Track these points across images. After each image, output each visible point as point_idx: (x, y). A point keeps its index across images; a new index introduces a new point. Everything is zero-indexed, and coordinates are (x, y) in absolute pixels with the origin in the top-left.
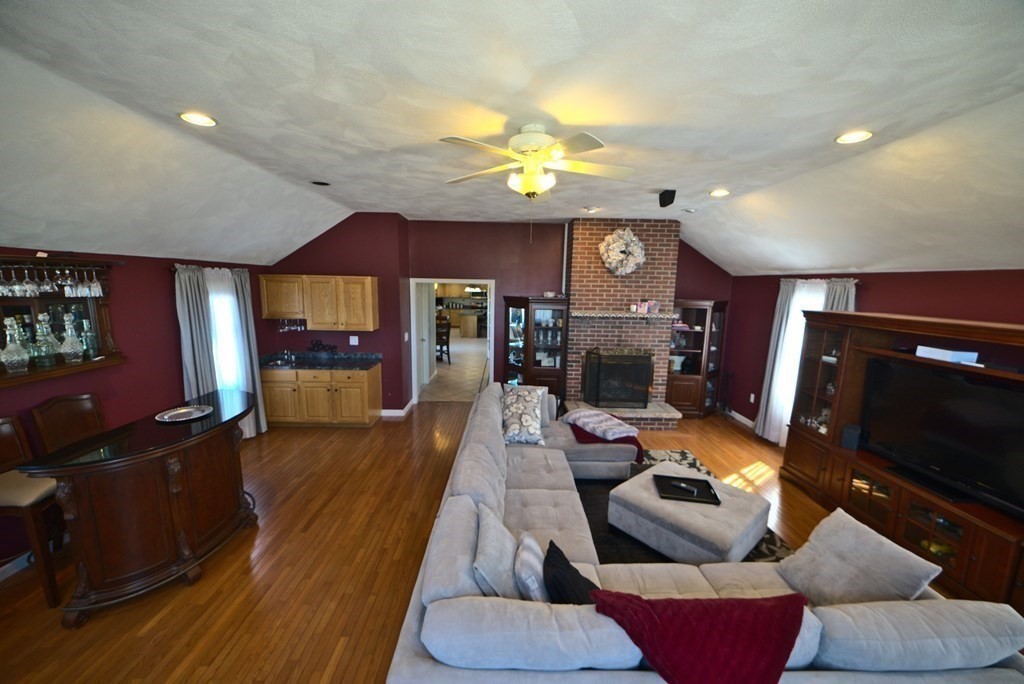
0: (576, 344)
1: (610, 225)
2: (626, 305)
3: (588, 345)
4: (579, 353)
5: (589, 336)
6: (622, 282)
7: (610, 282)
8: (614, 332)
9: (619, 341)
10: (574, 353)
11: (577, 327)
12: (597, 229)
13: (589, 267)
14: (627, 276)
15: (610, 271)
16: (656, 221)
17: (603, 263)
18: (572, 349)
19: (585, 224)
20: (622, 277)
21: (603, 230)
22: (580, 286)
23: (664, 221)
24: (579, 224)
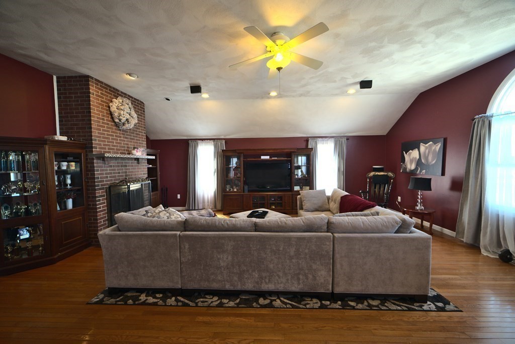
0: (101, 181)
1: (113, 92)
2: (127, 150)
3: (108, 181)
4: (103, 189)
5: (108, 174)
6: (123, 134)
7: (117, 133)
8: (122, 170)
9: (126, 176)
10: (100, 189)
11: (100, 167)
12: (105, 92)
13: (103, 119)
14: (125, 131)
15: (117, 125)
16: (135, 99)
17: (112, 118)
18: (98, 186)
19: (98, 85)
20: (123, 131)
21: (109, 93)
22: (99, 133)
23: (138, 100)
24: (93, 82)
